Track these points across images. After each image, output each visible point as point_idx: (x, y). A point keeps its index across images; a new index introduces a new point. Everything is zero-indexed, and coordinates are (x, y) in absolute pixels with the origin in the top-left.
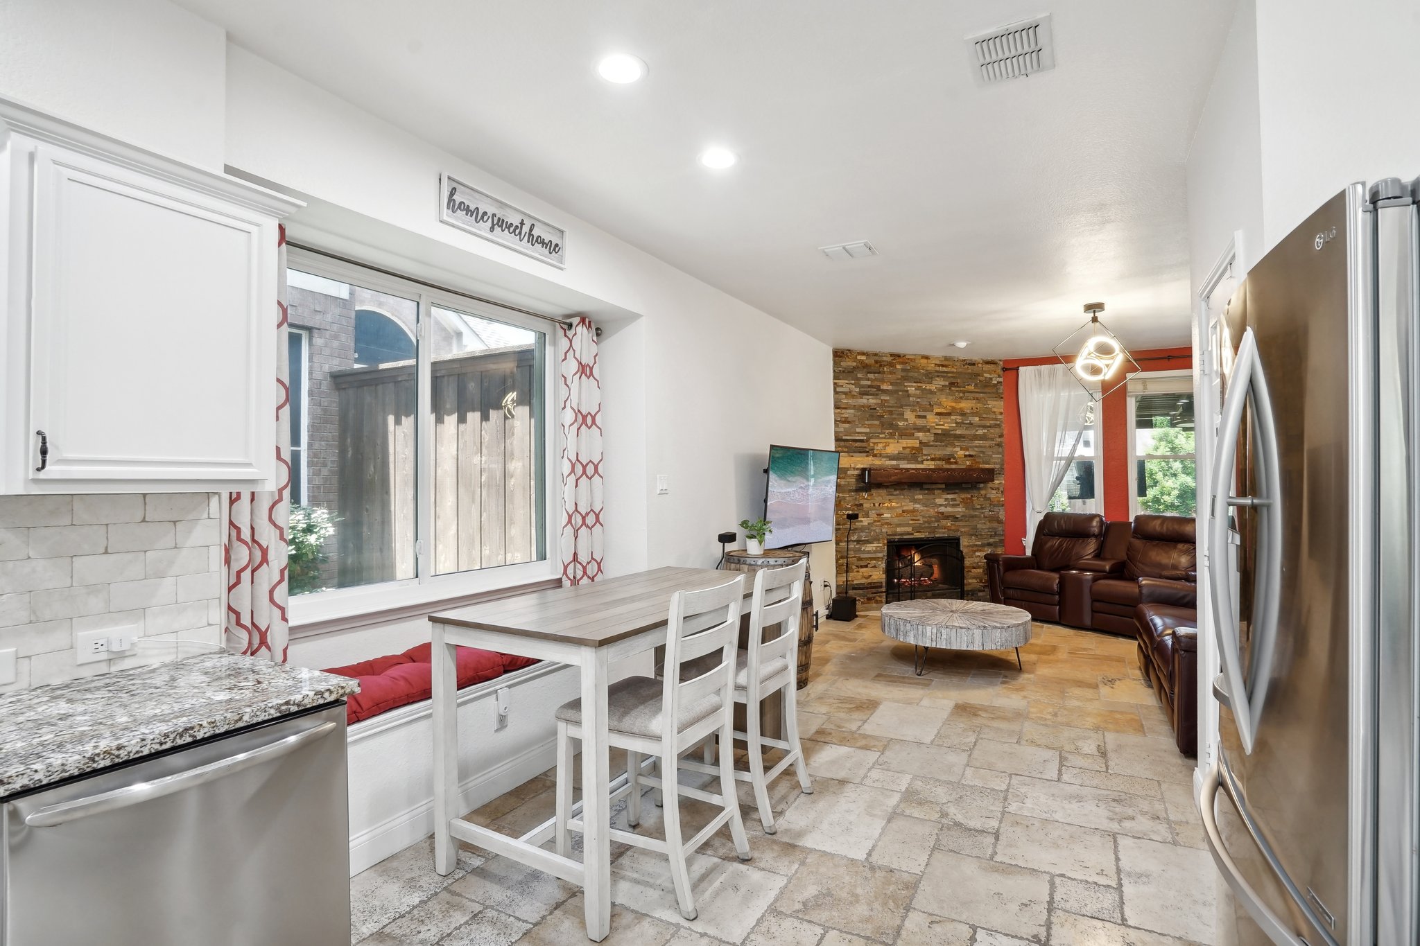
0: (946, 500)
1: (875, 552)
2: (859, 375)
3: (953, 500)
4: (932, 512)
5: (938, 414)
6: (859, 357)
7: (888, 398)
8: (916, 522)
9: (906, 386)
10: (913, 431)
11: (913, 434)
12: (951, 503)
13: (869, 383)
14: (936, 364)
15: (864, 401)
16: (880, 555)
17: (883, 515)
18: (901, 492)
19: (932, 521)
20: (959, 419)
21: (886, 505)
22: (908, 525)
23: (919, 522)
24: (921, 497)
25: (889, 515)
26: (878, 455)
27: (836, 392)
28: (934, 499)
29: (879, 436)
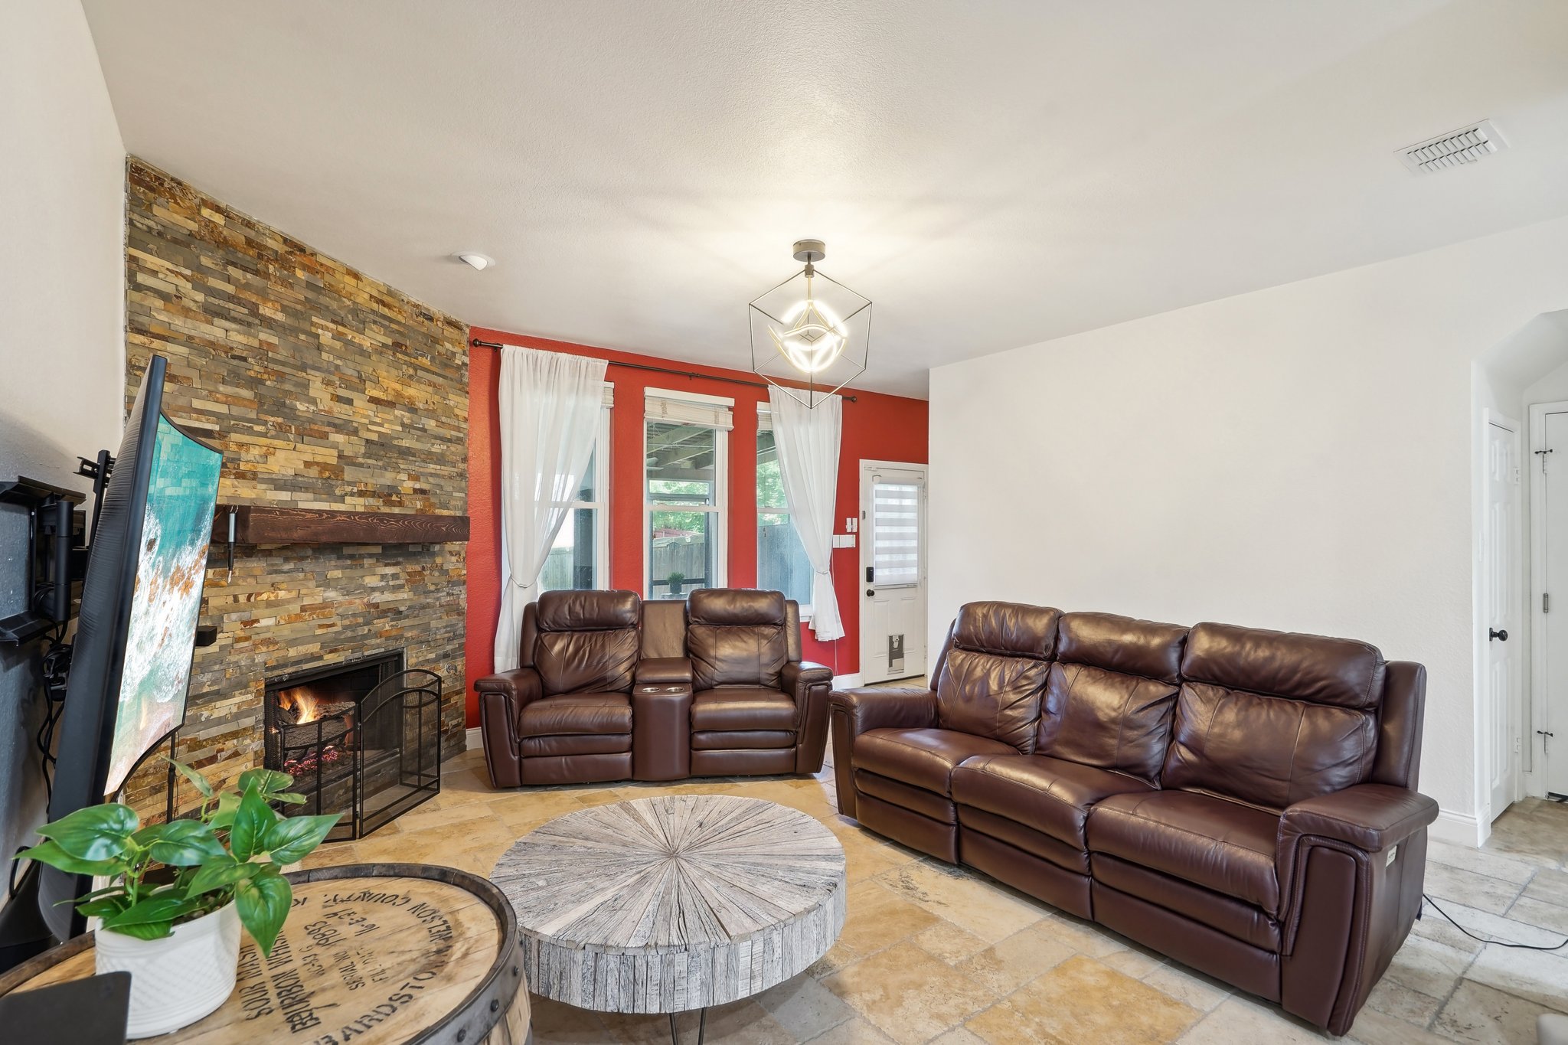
0: (383, 577)
1: (237, 717)
2: (205, 261)
3: (395, 576)
4: (358, 604)
5: (373, 400)
6: (206, 212)
7: (274, 340)
8: (330, 630)
9: (313, 324)
10: (327, 429)
11: (325, 436)
12: (391, 583)
13: (230, 289)
14: (371, 296)
15: (216, 331)
16: (248, 722)
17: (257, 621)
18: (299, 565)
19: (359, 625)
20: (407, 418)
21: (265, 596)
22: (314, 638)
23: (334, 629)
24: (338, 574)
25: (271, 622)
26: (249, 475)
27: (134, 285)
28: (362, 577)
29: (251, 427)
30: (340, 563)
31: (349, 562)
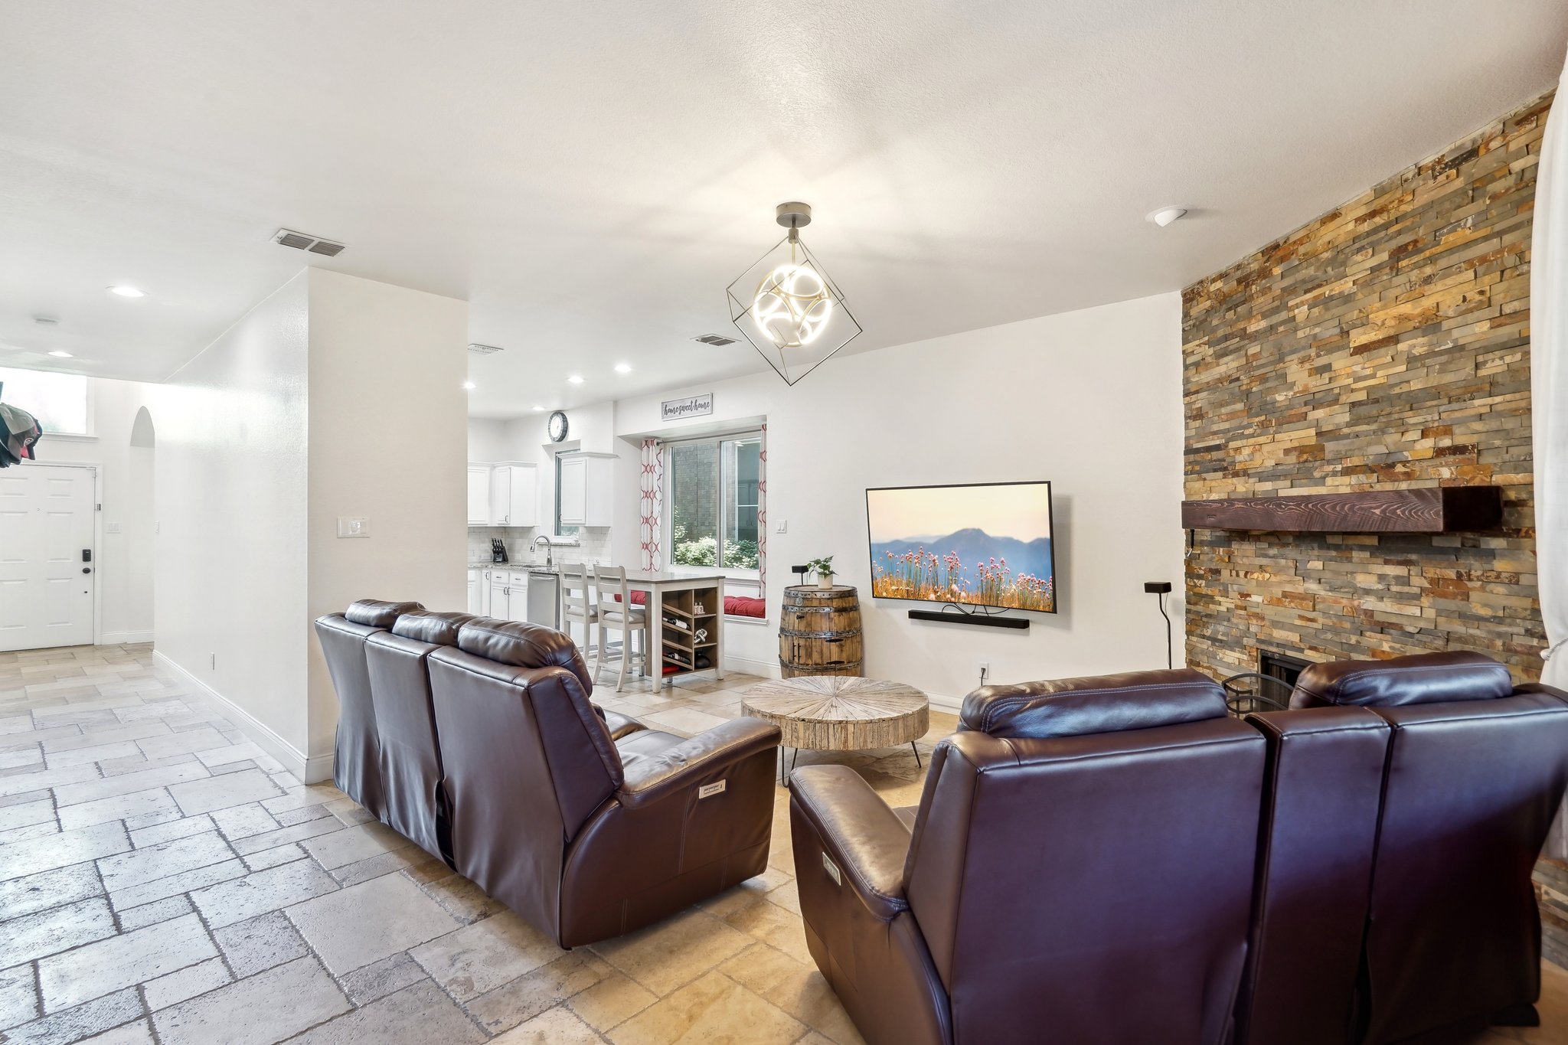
0: (1382, 578)
1: (1239, 668)
2: (1215, 322)
3: (1405, 581)
4: (1345, 604)
5: (1358, 350)
6: (1213, 288)
8: (1309, 624)
9: (1289, 309)
10: (1304, 409)
11: (1305, 416)
12: (1394, 588)
14: (1356, 220)
17: (1250, 596)
18: (1282, 551)
19: (1345, 631)
20: (1417, 345)
21: (1255, 575)
22: (1293, 628)
23: (1315, 625)
24: (1320, 565)
25: (1261, 600)
26: (1241, 473)
27: (1186, 367)
28: (1352, 573)
29: (1243, 433)
30: (1323, 553)
31: (1334, 553)
